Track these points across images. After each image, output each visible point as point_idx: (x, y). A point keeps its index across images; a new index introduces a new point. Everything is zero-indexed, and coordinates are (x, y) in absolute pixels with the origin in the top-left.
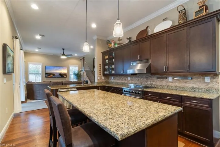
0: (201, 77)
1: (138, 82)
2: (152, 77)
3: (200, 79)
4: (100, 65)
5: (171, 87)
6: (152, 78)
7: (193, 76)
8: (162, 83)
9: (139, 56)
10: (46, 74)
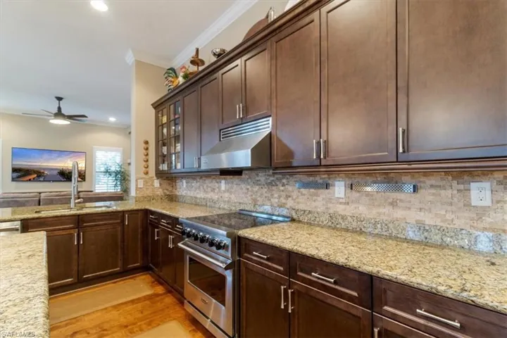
0: (455, 183)
1: (246, 199)
2: (284, 181)
3: (449, 192)
4: (147, 143)
5: (341, 221)
6: (283, 185)
7: (422, 179)
8: (314, 204)
9: (239, 108)
10: (14, 170)
